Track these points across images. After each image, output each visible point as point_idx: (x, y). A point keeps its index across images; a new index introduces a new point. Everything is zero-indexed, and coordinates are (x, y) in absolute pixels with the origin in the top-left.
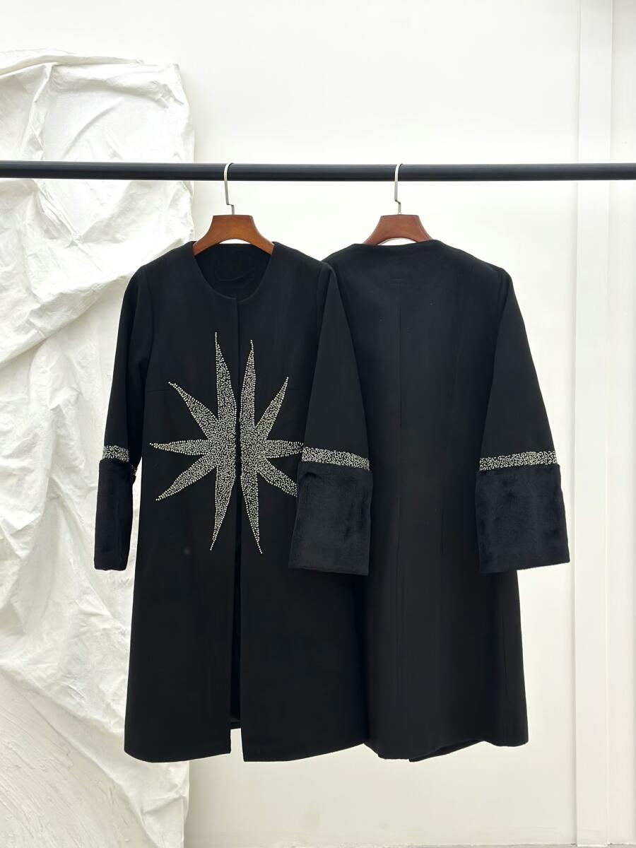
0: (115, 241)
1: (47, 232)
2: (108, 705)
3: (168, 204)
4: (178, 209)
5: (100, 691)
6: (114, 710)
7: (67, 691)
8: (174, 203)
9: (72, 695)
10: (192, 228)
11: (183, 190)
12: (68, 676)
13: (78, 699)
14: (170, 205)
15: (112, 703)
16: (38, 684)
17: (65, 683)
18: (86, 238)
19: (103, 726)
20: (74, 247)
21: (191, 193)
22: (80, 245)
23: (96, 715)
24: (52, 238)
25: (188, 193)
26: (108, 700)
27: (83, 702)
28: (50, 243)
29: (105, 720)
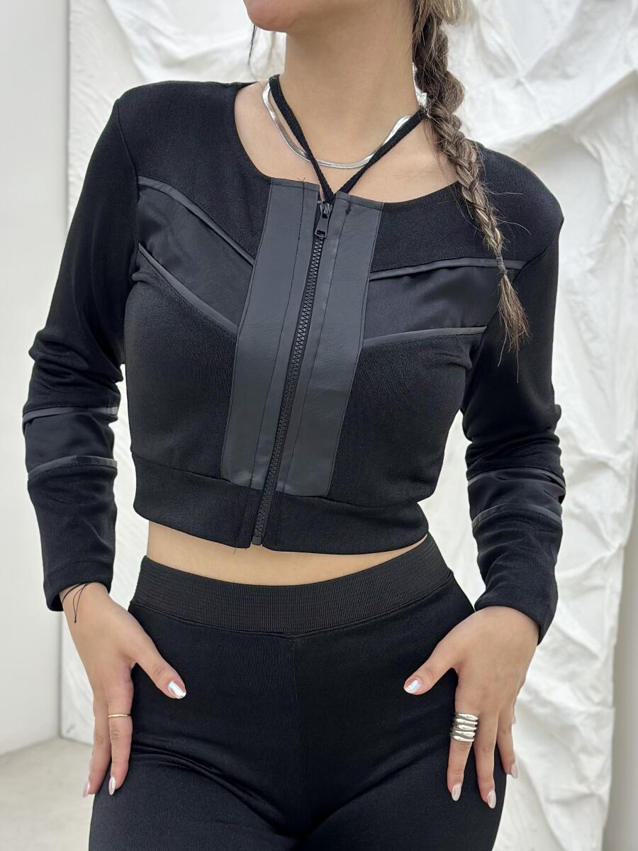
0: (566, 76)
1: (491, 69)
18: (534, 75)
20: (520, 88)
22: (527, 86)
24: (497, 76)
28: (495, 84)
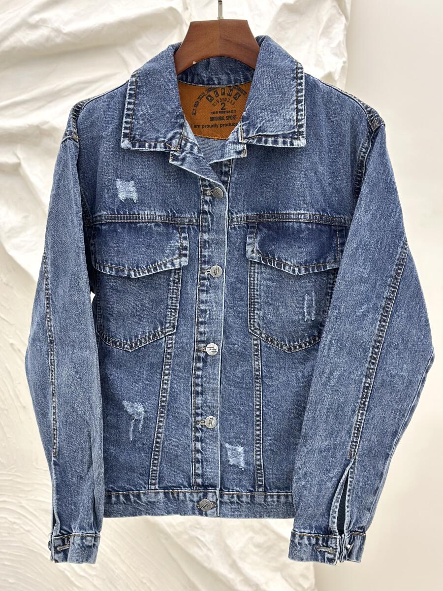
3: (320, 31)
5: (226, 546)
7: (194, 540)
8: (326, 31)
9: (200, 544)
12: (197, 526)
13: (205, 550)
15: (238, 561)
16: (168, 530)
17: (193, 533)
21: (346, 18)
23: (222, 569)
25: (343, 19)
27: (211, 555)
29: (231, 575)
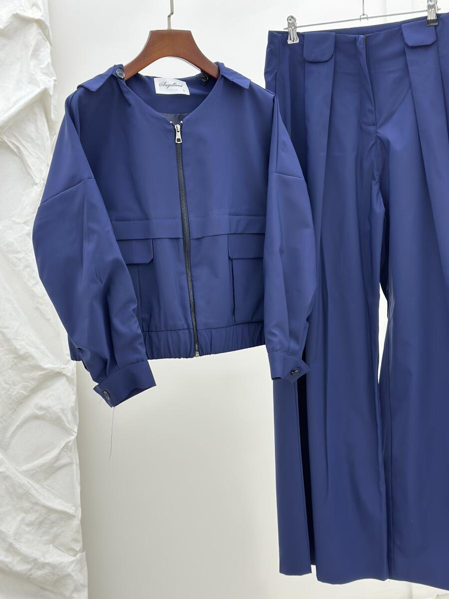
2: (11, 545)
4: (39, 60)
6: (17, 548)
10: (55, 78)
11: (43, 41)
14: (32, 55)
19: (7, 566)
26: (11, 540)
